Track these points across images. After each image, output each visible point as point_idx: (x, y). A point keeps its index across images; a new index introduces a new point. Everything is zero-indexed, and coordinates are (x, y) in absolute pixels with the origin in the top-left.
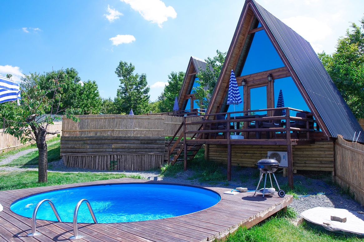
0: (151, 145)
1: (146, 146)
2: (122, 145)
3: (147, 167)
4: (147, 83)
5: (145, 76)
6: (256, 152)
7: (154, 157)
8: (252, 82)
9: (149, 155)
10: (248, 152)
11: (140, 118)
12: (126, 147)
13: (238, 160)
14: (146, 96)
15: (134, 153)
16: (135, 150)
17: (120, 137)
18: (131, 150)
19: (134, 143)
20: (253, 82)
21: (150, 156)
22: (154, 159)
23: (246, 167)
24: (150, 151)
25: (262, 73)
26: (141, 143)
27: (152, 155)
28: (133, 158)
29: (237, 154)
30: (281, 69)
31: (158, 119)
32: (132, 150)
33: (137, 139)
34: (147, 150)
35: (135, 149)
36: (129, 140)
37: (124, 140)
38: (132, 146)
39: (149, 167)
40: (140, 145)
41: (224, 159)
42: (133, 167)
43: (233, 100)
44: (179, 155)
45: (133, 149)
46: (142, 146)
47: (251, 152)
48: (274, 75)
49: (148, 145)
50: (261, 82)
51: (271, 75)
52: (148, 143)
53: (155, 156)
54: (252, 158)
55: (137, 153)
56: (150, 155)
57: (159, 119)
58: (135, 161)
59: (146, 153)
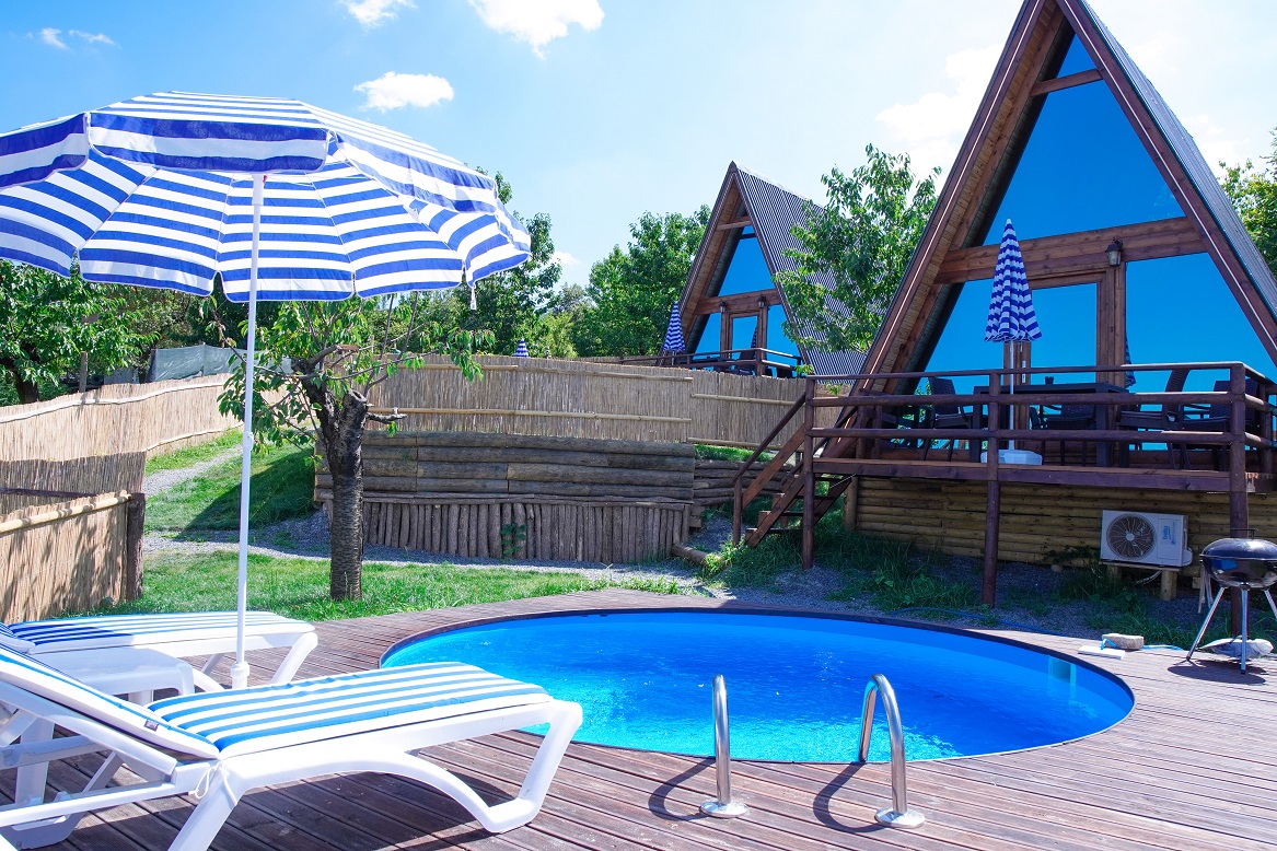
0: (644, 473)
1: (626, 474)
2: (543, 468)
3: (632, 550)
4: (551, 248)
5: (545, 224)
6: (1047, 511)
7: (657, 517)
8: (1041, 265)
9: (637, 507)
10: (1019, 510)
11: (608, 376)
12: (556, 475)
13: (977, 537)
15: (586, 499)
16: (587, 489)
17: (537, 438)
18: (573, 489)
19: (584, 464)
20: (1045, 267)
21: (640, 510)
22: (656, 523)
23: (1008, 562)
24: (641, 494)
25: (1083, 238)
26: (611, 465)
27: (648, 508)
28: (580, 517)
29: (974, 515)
30: (1158, 228)
31: (671, 380)
32: (578, 487)
33: (595, 447)
34: (631, 490)
35: (587, 484)
36: (566, 451)
37: (552, 450)
38: (579, 472)
39: (639, 549)
40: (607, 470)
41: (921, 529)
42: (580, 549)
44: (779, 512)
45: (580, 483)
46: (614, 474)
47: (1028, 510)
48: (1128, 245)
49: (634, 471)
50: (1076, 268)
51: (1118, 246)
52: (634, 466)
53: (657, 510)
54: (1031, 533)
55: (597, 498)
56: (643, 507)
57: (674, 380)
58: (590, 528)
59: (627, 499)
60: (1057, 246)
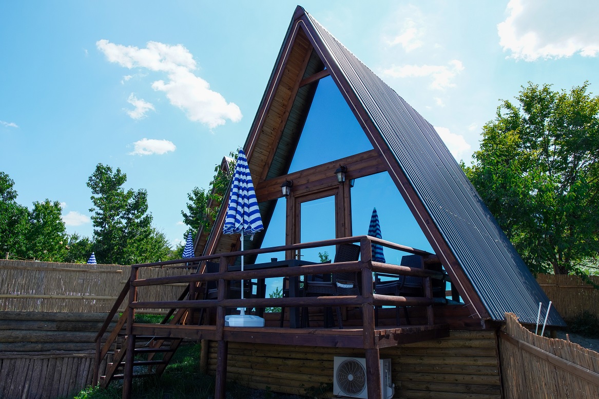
0: (82, 334)
1: (69, 335)
2: (8, 333)
3: (65, 389)
4: (147, 206)
5: (144, 194)
6: (309, 356)
7: (87, 364)
8: (304, 187)
9: (74, 358)
10: (293, 356)
11: (63, 270)
12: (18, 337)
13: (270, 376)
14: (145, 232)
15: (36, 353)
16: (40, 346)
17: (7, 313)
18: (29, 347)
19: (40, 329)
20: (307, 188)
21: (76, 359)
22: (86, 368)
23: (289, 395)
24: (79, 348)
25: (326, 166)
26: (58, 329)
27: (82, 358)
28: (31, 367)
29: (269, 360)
30: (365, 156)
31: (107, 272)
32: (33, 345)
33: (48, 318)
34: (72, 346)
35: (41, 343)
36: (28, 321)
37: (17, 320)
38: (34, 335)
39: (71, 388)
40: (55, 333)
41: (241, 370)
42: (26, 390)
43: (238, 221)
44: (117, 364)
45: (36, 342)
46: (60, 335)
47: (299, 356)
48: (351, 168)
49: (75, 333)
50: (322, 186)
51: (344, 170)
52: (75, 329)
53: (88, 360)
54: (300, 373)
55: (45, 353)
56: (78, 358)
57: (110, 272)
58: (36, 374)
59: (66, 352)
60: (313, 173)
